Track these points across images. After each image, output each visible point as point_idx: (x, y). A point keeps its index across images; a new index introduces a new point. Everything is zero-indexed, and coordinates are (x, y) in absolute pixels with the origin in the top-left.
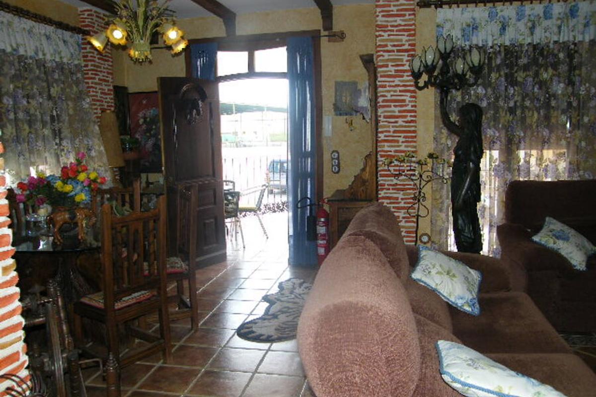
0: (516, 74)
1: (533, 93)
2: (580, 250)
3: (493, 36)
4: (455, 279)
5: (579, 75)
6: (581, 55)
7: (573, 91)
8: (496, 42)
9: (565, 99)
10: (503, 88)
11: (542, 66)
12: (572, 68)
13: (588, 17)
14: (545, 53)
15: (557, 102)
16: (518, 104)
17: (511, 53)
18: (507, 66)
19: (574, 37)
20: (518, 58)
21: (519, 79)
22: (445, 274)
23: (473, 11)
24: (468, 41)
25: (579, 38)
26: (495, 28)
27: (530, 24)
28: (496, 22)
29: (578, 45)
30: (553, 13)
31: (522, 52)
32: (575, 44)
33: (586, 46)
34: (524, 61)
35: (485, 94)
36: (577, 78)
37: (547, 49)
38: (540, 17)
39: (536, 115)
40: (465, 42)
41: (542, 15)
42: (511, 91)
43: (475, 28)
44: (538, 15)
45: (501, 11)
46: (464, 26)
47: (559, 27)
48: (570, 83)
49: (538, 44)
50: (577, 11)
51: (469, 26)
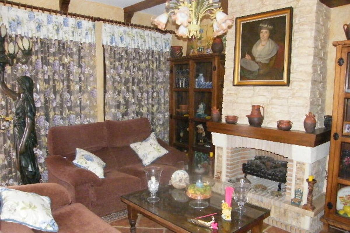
0: (48, 58)
1: (60, 71)
2: (100, 166)
3: (32, 31)
4: (36, 209)
5: (84, 62)
6: (85, 50)
7: (82, 71)
8: (34, 36)
9: (78, 75)
10: (41, 66)
11: (64, 54)
12: (80, 58)
13: (87, 30)
14: (66, 47)
15: (73, 77)
16: (51, 77)
17: (45, 44)
18: (42, 52)
19: (81, 39)
20: (49, 48)
21: (51, 61)
22: (28, 207)
23: (17, 11)
24: (14, 31)
25: (83, 40)
26: (33, 26)
27: (56, 28)
28: (34, 22)
29: (83, 45)
30: (69, 23)
31: (51, 44)
32: (81, 44)
33: (87, 45)
34: (52, 50)
35: (28, 70)
36: (83, 63)
37: (67, 44)
38: (62, 24)
39: (61, 84)
40: (12, 31)
41: (62, 23)
42: (46, 68)
43: (19, 24)
44: (60, 23)
45: (37, 15)
46: (11, 20)
47: (73, 32)
48: (80, 66)
49: (61, 40)
50: (81, 25)
51: (14, 20)
